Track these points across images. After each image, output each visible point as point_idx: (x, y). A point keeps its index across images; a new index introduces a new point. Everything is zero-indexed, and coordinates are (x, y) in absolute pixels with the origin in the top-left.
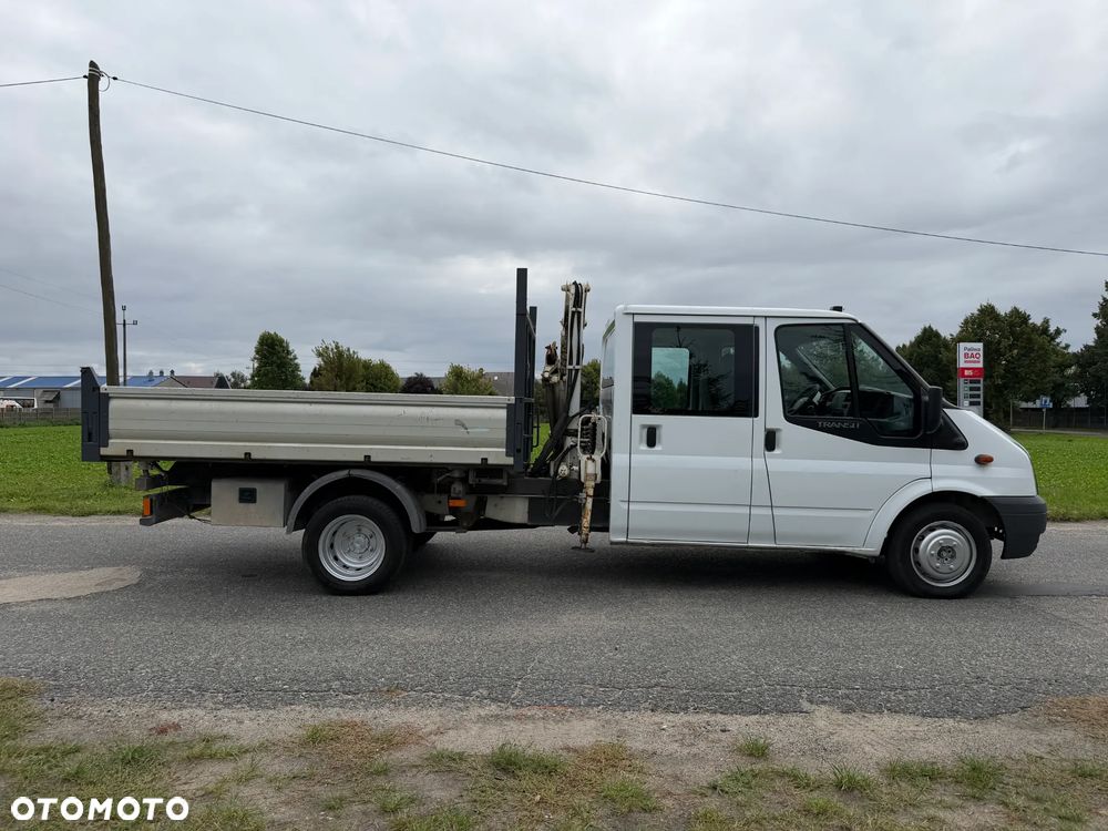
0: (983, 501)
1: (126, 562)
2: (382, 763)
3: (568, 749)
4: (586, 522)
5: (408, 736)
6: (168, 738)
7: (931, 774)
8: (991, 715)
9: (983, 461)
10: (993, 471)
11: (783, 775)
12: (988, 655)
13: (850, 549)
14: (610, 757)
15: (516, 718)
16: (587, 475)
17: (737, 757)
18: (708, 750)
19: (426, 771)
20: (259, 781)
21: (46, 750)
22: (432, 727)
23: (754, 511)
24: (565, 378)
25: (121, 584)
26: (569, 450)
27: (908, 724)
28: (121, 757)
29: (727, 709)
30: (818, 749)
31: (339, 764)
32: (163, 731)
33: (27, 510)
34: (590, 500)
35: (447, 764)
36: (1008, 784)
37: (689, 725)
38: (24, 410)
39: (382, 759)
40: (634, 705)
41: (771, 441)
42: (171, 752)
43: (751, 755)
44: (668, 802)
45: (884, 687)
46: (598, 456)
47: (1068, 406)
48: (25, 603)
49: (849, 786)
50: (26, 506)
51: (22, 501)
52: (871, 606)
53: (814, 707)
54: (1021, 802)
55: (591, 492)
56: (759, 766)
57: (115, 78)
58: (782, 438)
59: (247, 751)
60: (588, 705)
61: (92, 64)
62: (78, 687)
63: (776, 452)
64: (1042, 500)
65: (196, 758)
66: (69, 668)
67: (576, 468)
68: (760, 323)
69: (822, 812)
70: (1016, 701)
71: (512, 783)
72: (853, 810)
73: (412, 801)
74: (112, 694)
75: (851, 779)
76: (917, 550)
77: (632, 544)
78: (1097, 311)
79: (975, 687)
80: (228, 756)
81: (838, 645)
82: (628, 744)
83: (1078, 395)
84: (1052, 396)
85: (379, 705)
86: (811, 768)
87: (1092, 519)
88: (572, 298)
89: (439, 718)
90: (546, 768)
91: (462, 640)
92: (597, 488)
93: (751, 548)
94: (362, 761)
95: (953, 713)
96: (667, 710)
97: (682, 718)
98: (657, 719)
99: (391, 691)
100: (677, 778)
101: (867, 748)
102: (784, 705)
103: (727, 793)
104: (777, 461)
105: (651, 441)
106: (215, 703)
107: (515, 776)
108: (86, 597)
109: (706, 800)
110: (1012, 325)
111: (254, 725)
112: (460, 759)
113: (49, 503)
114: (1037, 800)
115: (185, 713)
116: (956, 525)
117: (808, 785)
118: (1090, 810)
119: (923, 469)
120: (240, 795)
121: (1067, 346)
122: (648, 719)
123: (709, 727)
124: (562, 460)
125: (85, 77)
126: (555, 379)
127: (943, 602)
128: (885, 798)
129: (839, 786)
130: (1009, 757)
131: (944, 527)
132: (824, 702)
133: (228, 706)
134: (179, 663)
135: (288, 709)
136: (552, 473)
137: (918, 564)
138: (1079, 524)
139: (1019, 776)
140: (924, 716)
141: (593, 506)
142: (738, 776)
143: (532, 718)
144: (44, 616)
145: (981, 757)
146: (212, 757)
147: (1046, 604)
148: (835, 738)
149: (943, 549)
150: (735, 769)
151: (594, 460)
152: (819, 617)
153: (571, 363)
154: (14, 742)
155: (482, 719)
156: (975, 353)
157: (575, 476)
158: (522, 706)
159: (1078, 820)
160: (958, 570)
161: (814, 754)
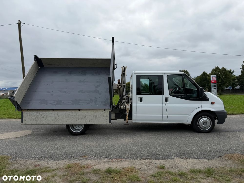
0: (213, 112)
1: (28, 129)
2: (82, 172)
3: (122, 168)
4: (127, 118)
5: (88, 166)
6: (37, 168)
7: (199, 172)
8: (213, 158)
9: (213, 103)
10: (214, 105)
11: (167, 173)
12: (213, 145)
13: (184, 123)
14: (131, 170)
15: (112, 162)
16: (127, 108)
17: (158, 169)
18: (152, 168)
19: (92, 174)
20: (56, 176)
21: (11, 171)
22: (93, 164)
23: (163, 115)
24: (122, 87)
25: (27, 134)
26: (123, 103)
27: (195, 161)
28: (27, 172)
29: (157, 158)
30: (176, 167)
31: (73, 172)
32: (36, 166)
33: (7, 118)
34: (128, 114)
35: (96, 172)
36: (215, 173)
37: (148, 162)
38: (6, 95)
39: (83, 171)
40: (137, 158)
41: (166, 100)
42: (38, 171)
43: (161, 168)
44: (143, 179)
45: (190, 153)
46: (129, 104)
47: (236, 88)
48: (7, 139)
49: (181, 175)
50: (6, 117)
51: (6, 116)
52: (189, 135)
53: (175, 158)
54: (218, 177)
55: (128, 112)
56: (162, 171)
57: (24, 24)
58: (169, 99)
59: (54, 170)
60: (127, 158)
61: (19, 21)
62: (18, 157)
63: (168, 102)
64: (226, 111)
65: (43, 172)
66: (16, 153)
67: (125, 107)
68: (163, 75)
69: (175, 180)
70: (219, 155)
71: (110, 176)
72: (182, 180)
73: (89, 180)
74: (25, 158)
75: (182, 173)
76: (199, 123)
77: (137, 123)
78: (241, 67)
79: (210, 152)
80: (50, 171)
81: (181, 144)
82: (135, 167)
83: (238, 86)
84: (232, 86)
85: (82, 160)
86: (174, 171)
87: (239, 114)
88: (123, 70)
89: (95, 162)
90: (117, 172)
91: (100, 145)
92: (129, 111)
93: (163, 123)
94: (78, 172)
95: (205, 158)
96: (144, 159)
97: (147, 161)
98: (142, 161)
99: (85, 157)
100: (145, 174)
101: (186, 166)
102: (169, 157)
103: (155, 177)
104: (168, 104)
105: (141, 101)
106: (47, 160)
107: (111, 174)
108: (20, 137)
109: (151, 178)
110: (222, 71)
111: (55, 164)
112: (99, 171)
113: (12, 116)
114: (221, 177)
115: (41, 162)
116: (207, 117)
117: (173, 175)
118: (232, 179)
119: (200, 105)
120: (52, 180)
121: (235, 75)
122: (139, 161)
123: (152, 163)
124: (122, 105)
125: (18, 23)
126: (120, 87)
127: (204, 134)
128: (189, 177)
129: (179, 174)
130: (216, 168)
131: (204, 117)
132: (177, 157)
133: (50, 160)
134: (40, 151)
135: (63, 161)
136: (120, 108)
137: (199, 125)
138: (236, 115)
139: (218, 172)
140: (199, 159)
141: (129, 115)
142: (158, 173)
143: (115, 162)
144: (11, 142)
145: (210, 168)
146: (46, 172)
147: (227, 133)
148: (179, 164)
149: (204, 122)
150: (157, 171)
151: (128, 105)
152: (178, 138)
153: (123, 84)
154: (4, 169)
155: (104, 162)
156: (214, 77)
157: (125, 108)
158: (113, 159)
159: (230, 181)
160: (208, 127)
161: (175, 168)
